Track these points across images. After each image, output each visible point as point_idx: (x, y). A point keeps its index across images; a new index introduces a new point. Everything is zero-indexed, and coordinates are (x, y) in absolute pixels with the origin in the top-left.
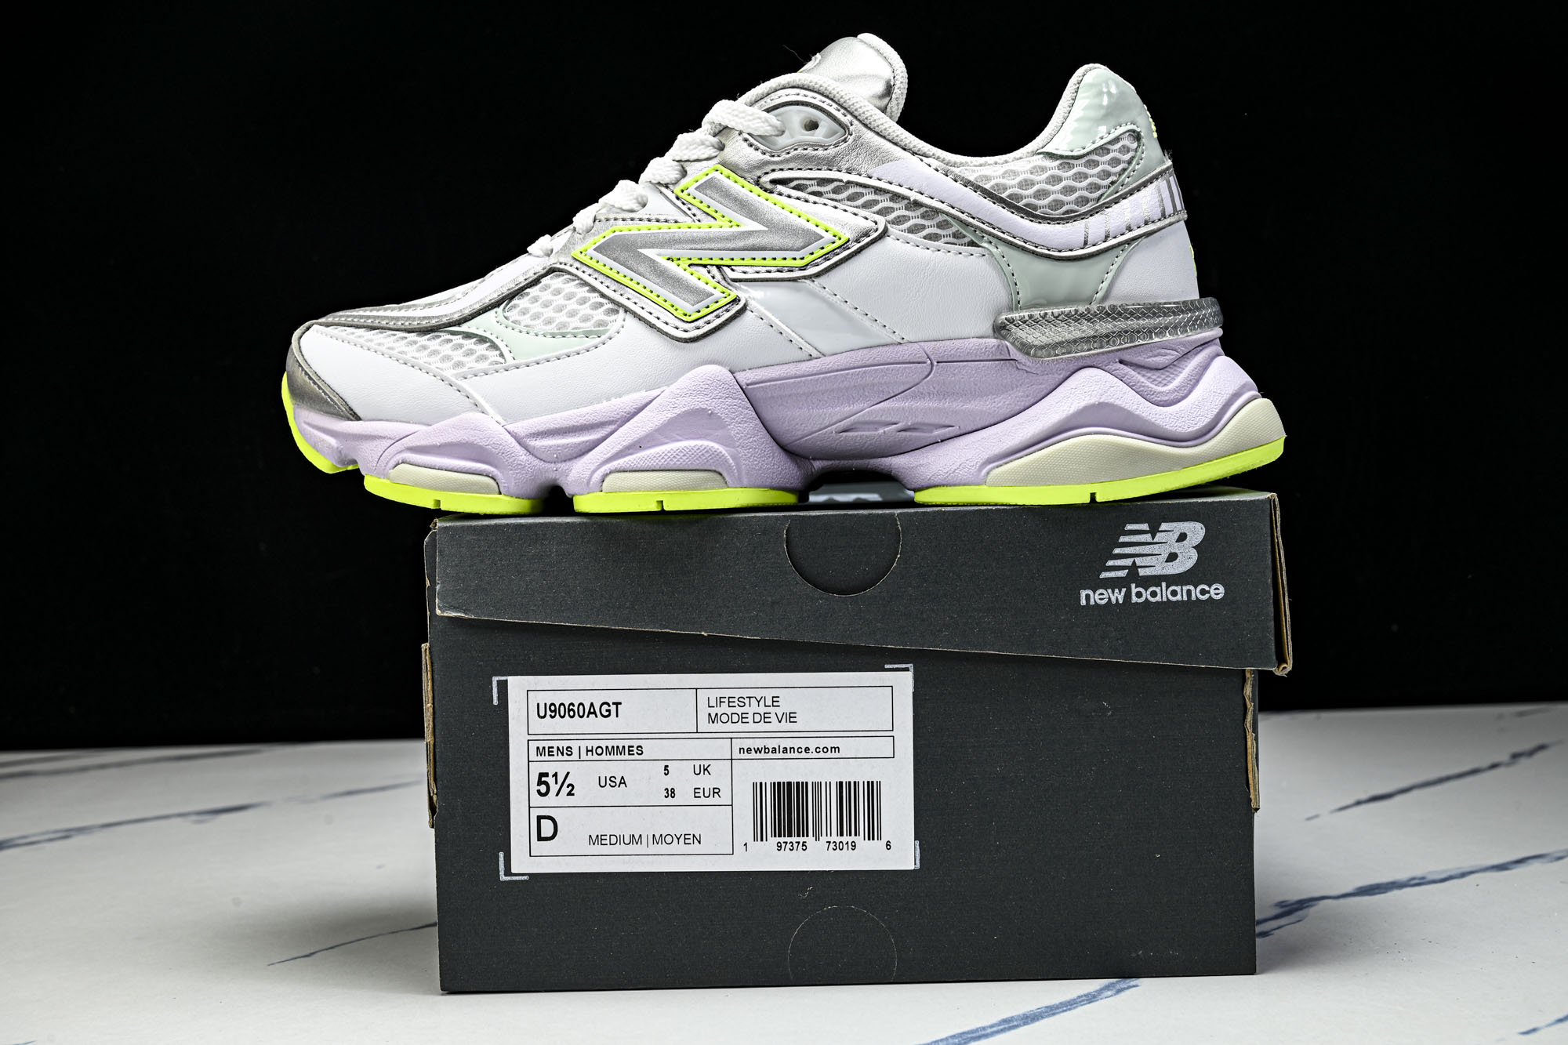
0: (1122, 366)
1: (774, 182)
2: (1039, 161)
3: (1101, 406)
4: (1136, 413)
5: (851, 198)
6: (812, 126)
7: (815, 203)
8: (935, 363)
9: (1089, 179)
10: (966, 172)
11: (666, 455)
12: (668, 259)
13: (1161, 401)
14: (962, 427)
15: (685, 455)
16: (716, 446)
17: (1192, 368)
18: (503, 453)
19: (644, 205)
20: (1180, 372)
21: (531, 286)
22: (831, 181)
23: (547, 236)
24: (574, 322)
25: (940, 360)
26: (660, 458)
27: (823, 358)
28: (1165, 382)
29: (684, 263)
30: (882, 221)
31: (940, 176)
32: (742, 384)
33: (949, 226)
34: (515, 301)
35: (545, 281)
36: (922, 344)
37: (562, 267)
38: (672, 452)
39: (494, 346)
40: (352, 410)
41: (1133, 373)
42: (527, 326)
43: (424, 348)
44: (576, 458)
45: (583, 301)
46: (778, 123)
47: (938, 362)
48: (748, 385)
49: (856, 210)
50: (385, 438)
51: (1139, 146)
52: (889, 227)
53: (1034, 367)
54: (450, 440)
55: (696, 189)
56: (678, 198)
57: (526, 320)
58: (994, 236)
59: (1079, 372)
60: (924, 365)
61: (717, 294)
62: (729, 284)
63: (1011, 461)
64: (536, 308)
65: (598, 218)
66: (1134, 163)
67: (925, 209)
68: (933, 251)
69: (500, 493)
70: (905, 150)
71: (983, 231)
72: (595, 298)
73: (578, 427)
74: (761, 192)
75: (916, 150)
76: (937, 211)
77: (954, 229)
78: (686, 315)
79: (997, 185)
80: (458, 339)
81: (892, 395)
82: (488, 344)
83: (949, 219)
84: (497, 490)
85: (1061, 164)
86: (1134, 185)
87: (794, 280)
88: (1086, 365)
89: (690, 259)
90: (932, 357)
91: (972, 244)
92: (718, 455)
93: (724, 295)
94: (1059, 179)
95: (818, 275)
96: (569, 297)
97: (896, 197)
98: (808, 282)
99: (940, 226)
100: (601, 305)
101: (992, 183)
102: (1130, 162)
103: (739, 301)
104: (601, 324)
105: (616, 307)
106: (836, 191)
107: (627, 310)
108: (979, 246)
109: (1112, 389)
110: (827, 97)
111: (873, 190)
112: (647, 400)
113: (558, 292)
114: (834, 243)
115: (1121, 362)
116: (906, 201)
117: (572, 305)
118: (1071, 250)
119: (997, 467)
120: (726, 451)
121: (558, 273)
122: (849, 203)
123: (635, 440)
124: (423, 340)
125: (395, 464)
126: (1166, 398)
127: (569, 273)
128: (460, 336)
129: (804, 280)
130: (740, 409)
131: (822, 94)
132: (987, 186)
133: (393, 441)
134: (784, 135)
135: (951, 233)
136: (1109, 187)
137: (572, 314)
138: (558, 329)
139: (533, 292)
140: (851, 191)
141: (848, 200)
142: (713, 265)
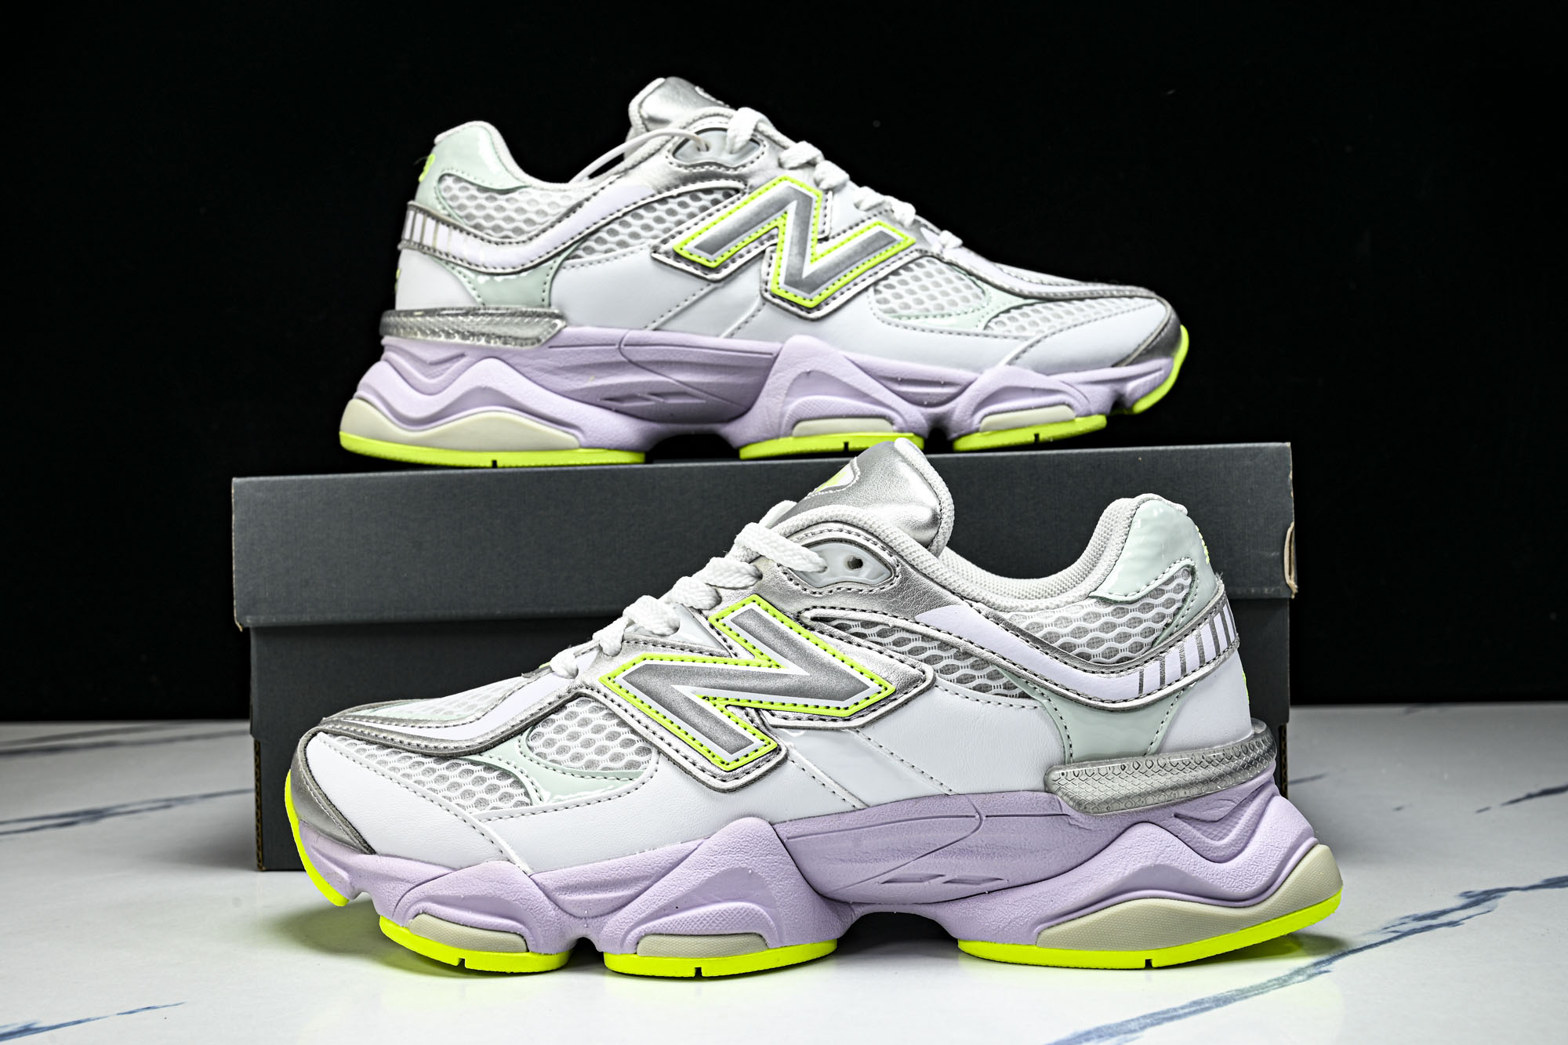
0: (1178, 820)
1: (814, 619)
2: (1091, 606)
3: (1157, 868)
4: (1194, 875)
5: (896, 643)
6: (857, 564)
7: (859, 645)
8: (984, 818)
9: (1144, 624)
10: (1016, 618)
11: (705, 919)
12: (704, 698)
13: (1217, 857)
14: (1010, 881)
15: (724, 920)
16: (757, 907)
17: (1248, 818)
18: (531, 909)
19: (676, 629)
20: (1237, 823)
21: (556, 712)
22: (875, 624)
24: (604, 760)
25: (989, 814)
26: (698, 923)
27: (869, 809)
28: (1221, 835)
29: (721, 704)
30: (929, 670)
31: (990, 624)
32: (782, 837)
33: (1000, 676)
34: (539, 729)
35: (571, 707)
36: (971, 797)
37: (588, 692)
38: (711, 916)
39: (518, 783)
40: (366, 843)
41: (1189, 828)
42: (553, 760)
43: (443, 778)
44: (608, 914)
45: (612, 737)
46: (819, 560)
47: (987, 816)
48: (788, 839)
49: (903, 657)
50: (403, 881)
51: (1193, 581)
52: (938, 678)
53: (1087, 823)
54: (474, 893)
55: (732, 619)
56: (712, 627)
57: (550, 752)
58: (1046, 688)
59: (1133, 829)
60: (973, 819)
61: (756, 740)
62: (768, 730)
63: (1064, 922)
64: (562, 739)
65: (626, 637)
66: (1189, 600)
67: (975, 659)
68: (982, 703)
69: (528, 951)
70: (953, 593)
71: (1034, 682)
72: (625, 733)
73: (610, 881)
74: (801, 629)
75: (965, 594)
76: (987, 662)
77: (1004, 680)
78: (723, 763)
79: (1050, 633)
80: (479, 771)
81: (939, 847)
82: (512, 780)
83: (1000, 670)
84: (525, 948)
85: (1115, 610)
86: (1189, 625)
87: (837, 730)
88: (1141, 820)
89: (727, 699)
90: (981, 812)
91: (1023, 695)
92: (759, 917)
93: (764, 743)
94: (1114, 626)
95: (863, 726)
96: (598, 730)
97: (944, 645)
98: (852, 733)
99: (990, 677)
100: (632, 742)
101: (1045, 631)
102: (1184, 600)
103: (780, 750)
104: (632, 765)
105: (648, 746)
106: (880, 634)
107: (660, 752)
108: (1029, 697)
109: (1169, 849)
110: (872, 534)
111: (920, 636)
112: (683, 855)
113: (585, 723)
114: (879, 693)
115: (1176, 816)
116: (955, 650)
117: (600, 740)
118: (1126, 701)
119: (1049, 928)
120: (767, 912)
121: (584, 698)
122: (895, 648)
123: (671, 900)
124: (442, 768)
125: (415, 913)
126: (1223, 853)
127: (596, 700)
128: (481, 767)
129: (847, 730)
130: (781, 865)
131: (867, 531)
132: (1038, 635)
133: (413, 886)
134: (825, 573)
135: (1001, 684)
136: (1164, 629)
137: (601, 751)
138: (587, 767)
139: (559, 718)
140: (897, 636)
141: (894, 645)
142: (752, 708)
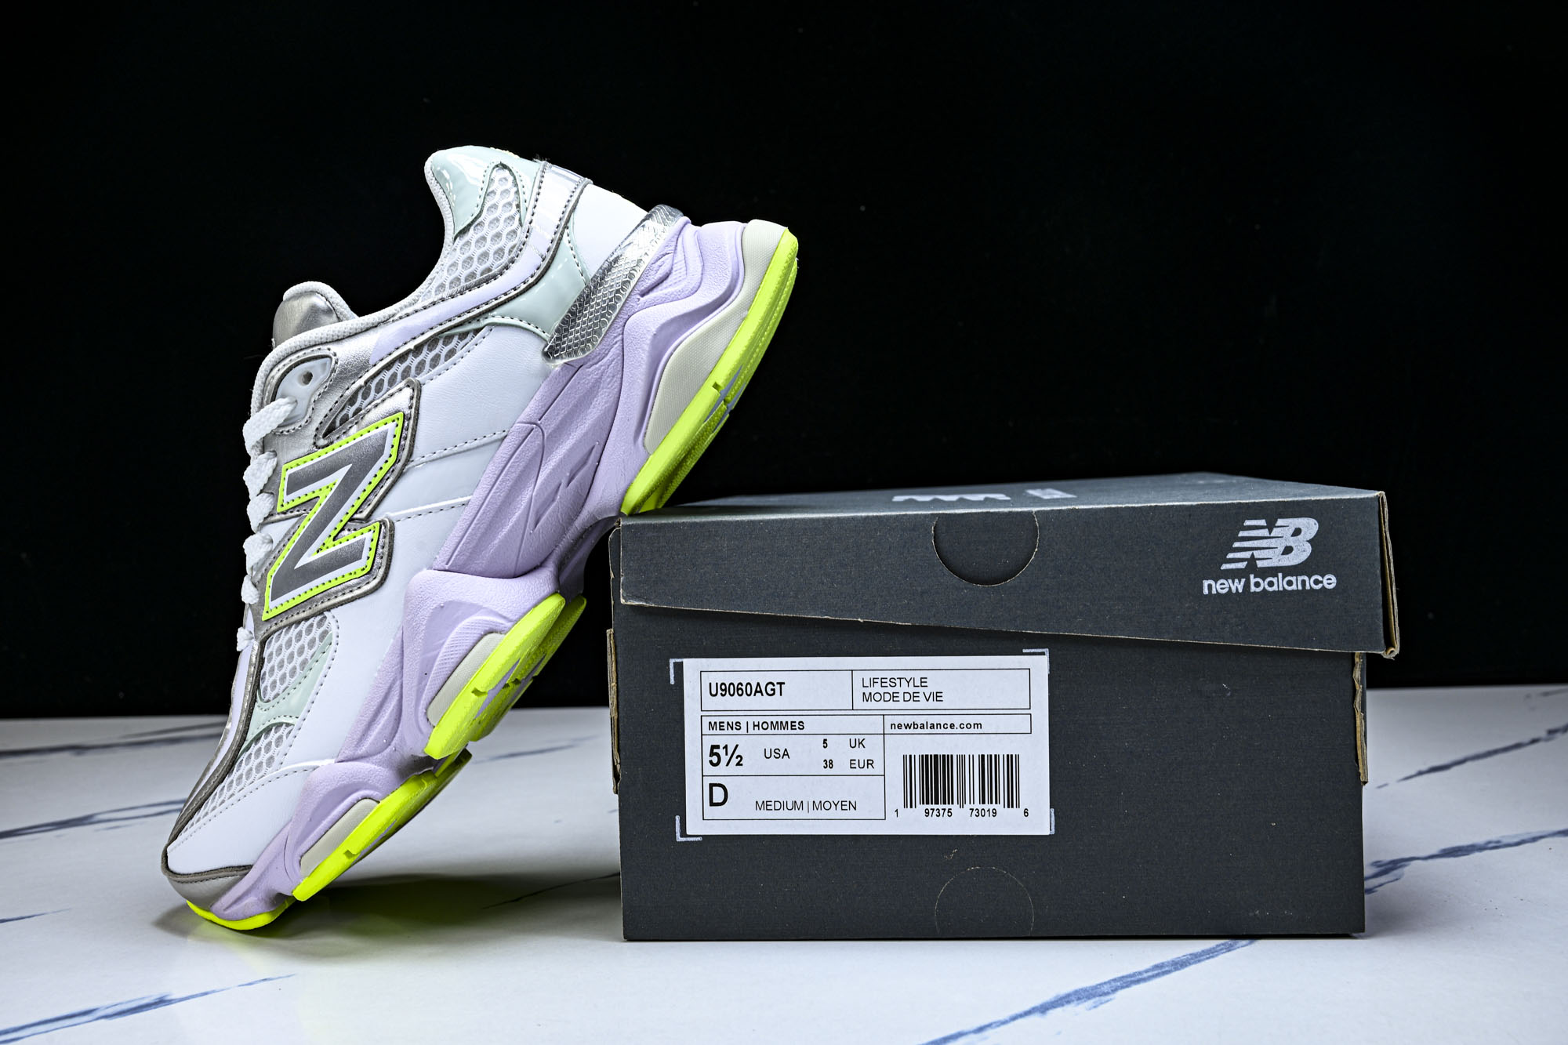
0: (644, 297)
1: (325, 435)
2: (460, 242)
3: (660, 331)
5: (378, 391)
6: (308, 376)
7: (362, 417)
8: (539, 422)
9: (502, 218)
10: (425, 298)
11: (446, 659)
12: (318, 552)
13: (692, 290)
14: (600, 440)
15: (457, 646)
16: (470, 619)
18: (352, 778)
19: (272, 541)
21: (261, 666)
22: (356, 394)
23: (240, 630)
24: (307, 654)
25: (539, 416)
26: (445, 665)
29: (329, 542)
30: (410, 380)
31: (414, 316)
32: (443, 567)
33: (452, 336)
34: (262, 687)
35: (266, 655)
36: (518, 420)
37: (268, 634)
38: (448, 653)
39: (279, 725)
40: (242, 866)
41: (656, 295)
42: (284, 691)
43: (240, 777)
44: (398, 726)
45: (299, 635)
46: (287, 399)
47: (540, 420)
48: (447, 564)
49: (389, 393)
50: (276, 859)
51: (510, 170)
52: (418, 379)
55: (288, 494)
56: (284, 513)
57: (279, 688)
58: (484, 312)
59: (625, 327)
60: (534, 430)
61: (367, 535)
62: (368, 522)
63: (648, 423)
64: (278, 675)
65: (255, 580)
66: (519, 182)
67: (427, 344)
68: (460, 362)
69: (380, 802)
70: (376, 326)
71: (475, 317)
72: (304, 626)
73: (378, 708)
74: (326, 449)
75: (384, 319)
76: (435, 337)
77: (457, 335)
78: (364, 569)
80: (254, 749)
82: (274, 728)
83: (447, 333)
84: (375, 801)
85: (474, 230)
86: (533, 194)
87: (401, 473)
88: (624, 320)
90: (533, 421)
91: (477, 331)
93: (372, 531)
94: (484, 238)
95: (411, 454)
96: (289, 644)
97: (402, 358)
98: (410, 465)
99: (446, 343)
100: (312, 625)
101: (447, 285)
104: (323, 636)
105: (322, 615)
106: (365, 396)
107: (329, 609)
108: (481, 329)
109: (655, 315)
110: (297, 351)
111: (385, 370)
113: (280, 650)
114: (397, 426)
115: (641, 296)
116: (411, 353)
117: (295, 647)
118: (538, 269)
119: (644, 436)
120: (482, 615)
121: (268, 640)
122: (381, 394)
123: (419, 673)
124: (235, 775)
125: (298, 864)
126: (695, 284)
127: (274, 632)
128: (253, 745)
129: (406, 468)
130: (459, 582)
131: (294, 353)
133: (283, 853)
134: (298, 403)
135: (457, 339)
136: (519, 210)
137: (301, 651)
138: (303, 669)
139: (266, 668)
140: (373, 385)
141: (378, 393)
142: (346, 523)
